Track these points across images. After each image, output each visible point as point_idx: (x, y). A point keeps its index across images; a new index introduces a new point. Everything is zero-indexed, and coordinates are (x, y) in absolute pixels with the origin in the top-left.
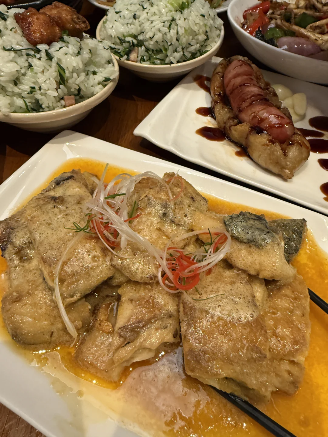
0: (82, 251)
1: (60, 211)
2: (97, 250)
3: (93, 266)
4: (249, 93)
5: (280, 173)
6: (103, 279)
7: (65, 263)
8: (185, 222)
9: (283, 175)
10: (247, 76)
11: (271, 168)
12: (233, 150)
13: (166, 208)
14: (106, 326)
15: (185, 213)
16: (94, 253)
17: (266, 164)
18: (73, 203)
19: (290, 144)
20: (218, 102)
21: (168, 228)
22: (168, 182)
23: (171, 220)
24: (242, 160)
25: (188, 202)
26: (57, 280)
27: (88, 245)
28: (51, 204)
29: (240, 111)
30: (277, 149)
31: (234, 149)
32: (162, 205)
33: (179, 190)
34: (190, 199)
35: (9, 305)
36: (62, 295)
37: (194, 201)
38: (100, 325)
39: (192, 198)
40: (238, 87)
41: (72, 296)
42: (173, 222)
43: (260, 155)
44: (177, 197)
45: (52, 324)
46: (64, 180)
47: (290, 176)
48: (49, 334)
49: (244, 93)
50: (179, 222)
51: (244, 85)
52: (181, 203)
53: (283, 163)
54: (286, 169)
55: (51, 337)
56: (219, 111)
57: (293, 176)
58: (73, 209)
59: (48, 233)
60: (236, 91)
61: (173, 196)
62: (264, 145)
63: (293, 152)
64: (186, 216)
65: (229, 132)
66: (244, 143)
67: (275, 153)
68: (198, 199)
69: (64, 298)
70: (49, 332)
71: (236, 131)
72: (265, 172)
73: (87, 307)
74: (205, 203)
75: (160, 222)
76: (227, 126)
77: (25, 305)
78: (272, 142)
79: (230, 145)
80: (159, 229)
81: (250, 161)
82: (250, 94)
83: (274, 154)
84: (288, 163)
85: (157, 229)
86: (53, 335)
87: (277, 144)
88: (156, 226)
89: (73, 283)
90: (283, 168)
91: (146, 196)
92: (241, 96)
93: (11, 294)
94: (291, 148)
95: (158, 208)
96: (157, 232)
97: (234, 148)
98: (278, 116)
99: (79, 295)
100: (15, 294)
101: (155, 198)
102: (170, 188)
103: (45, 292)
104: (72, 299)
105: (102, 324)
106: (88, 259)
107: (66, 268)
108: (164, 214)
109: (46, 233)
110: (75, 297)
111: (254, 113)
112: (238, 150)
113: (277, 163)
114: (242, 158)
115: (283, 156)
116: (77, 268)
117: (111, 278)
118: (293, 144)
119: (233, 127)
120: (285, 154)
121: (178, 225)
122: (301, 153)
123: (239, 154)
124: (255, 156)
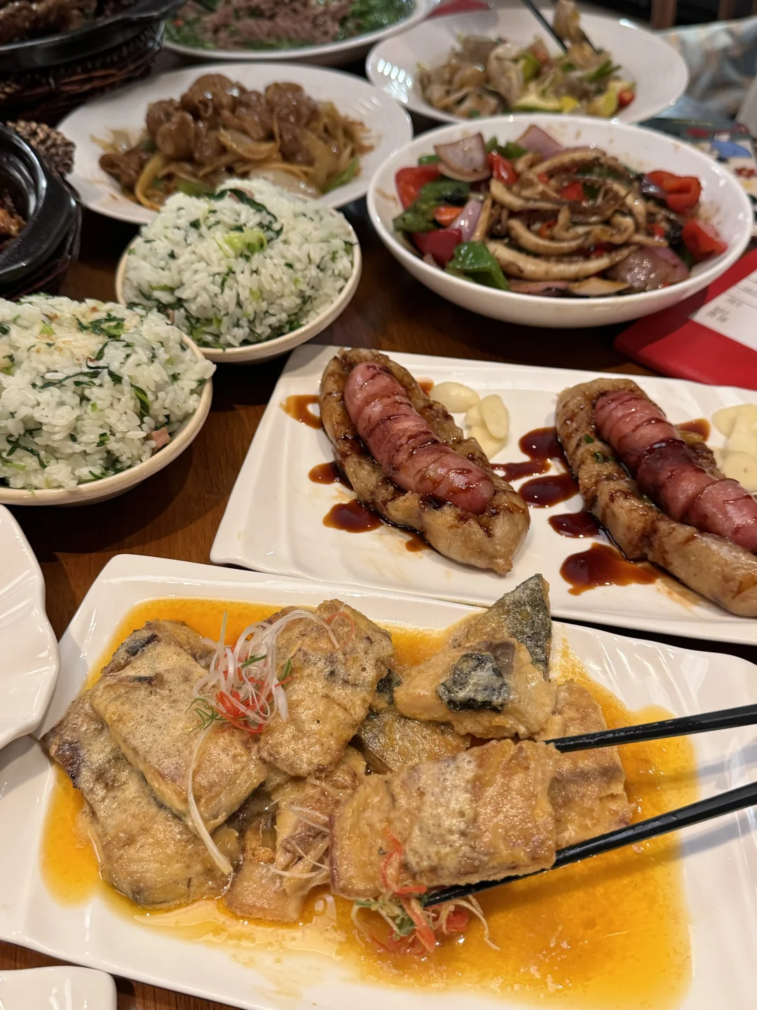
0: (215, 751)
1: (162, 698)
2: (237, 746)
3: (236, 770)
4: (401, 434)
5: (490, 566)
6: (253, 787)
7: (195, 773)
8: (364, 680)
9: (496, 569)
10: (389, 397)
11: (473, 561)
12: (401, 542)
13: (332, 662)
14: (264, 853)
15: (361, 665)
16: (232, 752)
17: (463, 557)
18: (177, 682)
19: (494, 514)
20: (347, 456)
21: (339, 692)
22: (329, 622)
23: (343, 680)
24: (421, 557)
25: (362, 646)
26: (191, 798)
27: (221, 741)
28: (143, 688)
29: (396, 469)
30: (473, 527)
31: (401, 539)
32: (326, 660)
33: (346, 630)
34: (365, 641)
35: (119, 850)
36: (202, 817)
37: (371, 642)
38: (253, 855)
39: (368, 638)
40: (378, 424)
41: (216, 817)
42: (346, 682)
43: (450, 545)
44: (345, 644)
45: (188, 867)
46: (144, 646)
47: (505, 567)
48: (186, 883)
49: (392, 435)
50: (355, 680)
51: (389, 418)
52: (353, 650)
53: (491, 550)
54: (497, 558)
55: (189, 886)
56: (354, 472)
57: (511, 566)
58: (179, 690)
59: (154, 735)
60: (378, 431)
61: (338, 642)
62: (451, 527)
63: (501, 527)
64: (364, 669)
65: (385, 512)
66: (416, 526)
67: (473, 537)
68: (377, 637)
69: (206, 821)
70: (185, 880)
71: (396, 510)
72: (466, 570)
73: (233, 833)
74: (389, 644)
75: (326, 686)
76: (379, 500)
77: (142, 846)
78: (462, 519)
79: (392, 533)
80: (326, 696)
81: (435, 555)
82: (403, 436)
83: (471, 540)
84: (498, 548)
85: (323, 696)
86: (192, 883)
87: (471, 521)
88: (321, 692)
89: (213, 798)
90: (492, 557)
91: (300, 649)
92: (389, 441)
93: (117, 836)
94: (497, 521)
95: (321, 664)
96: (325, 701)
97: (400, 536)
98: (463, 470)
99: (224, 814)
100: (122, 835)
101: (314, 650)
102: (333, 630)
103: (169, 823)
104: (217, 821)
105: (256, 853)
106: (226, 759)
107: (198, 779)
108: (332, 673)
109: (151, 735)
110: (220, 817)
111: (420, 471)
112: (409, 538)
113: (481, 552)
114: (419, 553)
115: (486, 539)
116: (215, 778)
117: (262, 785)
118: (497, 514)
119: (389, 503)
120: (489, 533)
121: (355, 685)
122: (515, 524)
123: (412, 546)
124: (441, 546)
